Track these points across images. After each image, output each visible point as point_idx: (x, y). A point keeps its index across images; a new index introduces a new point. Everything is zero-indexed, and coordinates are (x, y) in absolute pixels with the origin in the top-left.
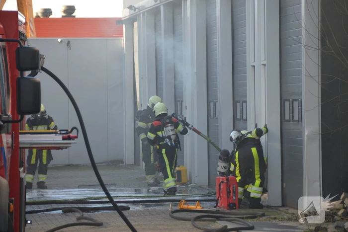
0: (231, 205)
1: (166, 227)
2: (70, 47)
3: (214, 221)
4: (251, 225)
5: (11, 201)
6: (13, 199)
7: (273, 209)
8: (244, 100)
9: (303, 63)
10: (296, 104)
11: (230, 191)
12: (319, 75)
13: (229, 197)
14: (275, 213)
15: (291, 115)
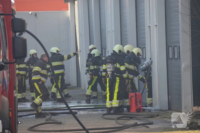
0: (138, 110)
1: (100, 124)
2: (37, 17)
3: (129, 120)
4: (151, 122)
5: (10, 110)
6: (11, 109)
7: (163, 112)
8: (144, 46)
9: (180, 24)
10: (176, 48)
11: (137, 101)
12: (190, 31)
13: (136, 105)
14: (165, 114)
15: (173, 55)
